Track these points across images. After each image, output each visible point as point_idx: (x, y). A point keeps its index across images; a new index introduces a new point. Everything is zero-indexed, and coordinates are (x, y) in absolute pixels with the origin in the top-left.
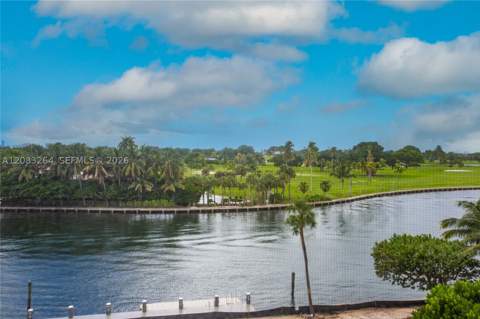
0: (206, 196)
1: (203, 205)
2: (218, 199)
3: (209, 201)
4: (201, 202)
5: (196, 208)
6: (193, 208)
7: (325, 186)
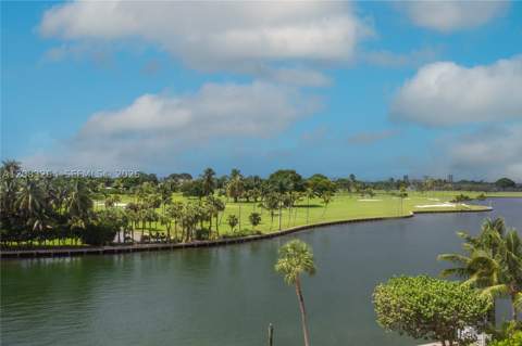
0: (122, 234)
1: (119, 244)
2: (137, 236)
3: (126, 239)
4: (116, 240)
5: (111, 248)
6: (106, 248)
7: (255, 219)
